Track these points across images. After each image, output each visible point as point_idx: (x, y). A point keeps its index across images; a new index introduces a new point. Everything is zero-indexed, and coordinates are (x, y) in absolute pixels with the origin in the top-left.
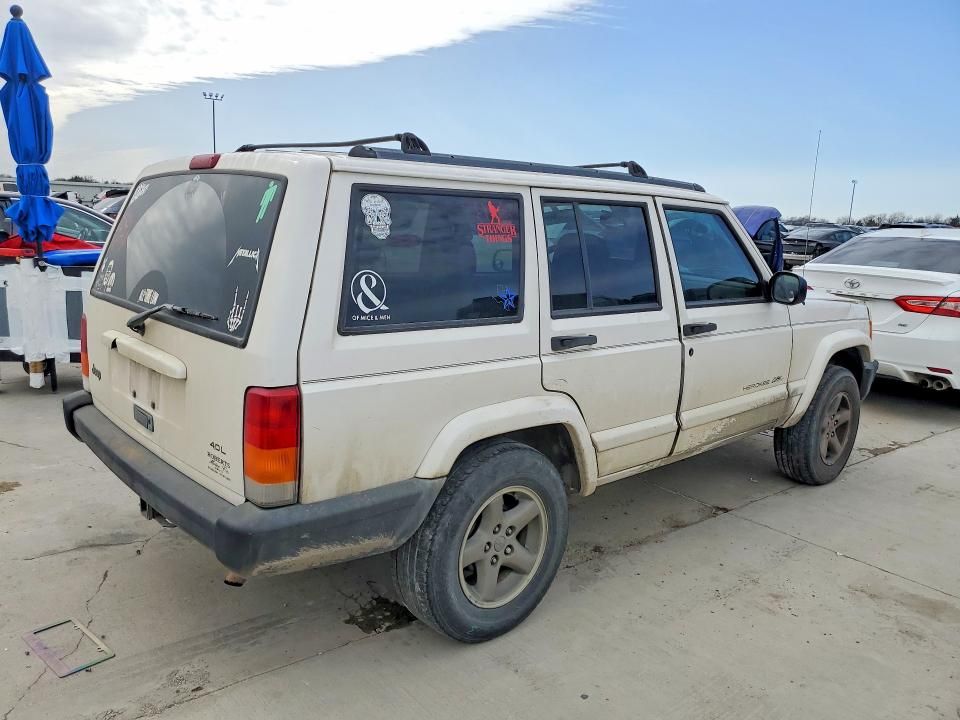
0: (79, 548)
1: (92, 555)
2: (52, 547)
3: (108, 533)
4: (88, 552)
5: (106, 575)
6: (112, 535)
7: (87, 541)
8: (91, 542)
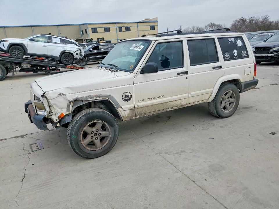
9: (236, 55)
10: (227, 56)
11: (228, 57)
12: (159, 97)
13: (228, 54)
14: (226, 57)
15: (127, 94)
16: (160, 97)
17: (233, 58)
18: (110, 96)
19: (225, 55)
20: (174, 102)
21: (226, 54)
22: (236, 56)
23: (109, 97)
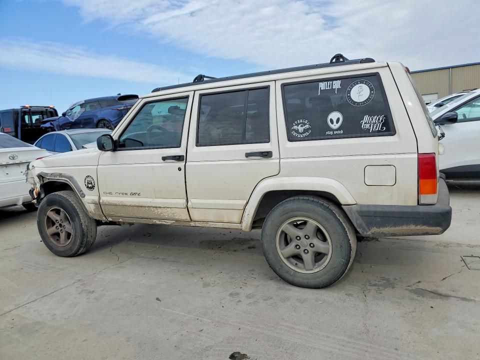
0: (447, 296)
1: (443, 290)
2: (464, 302)
3: (425, 299)
4: (444, 293)
5: (444, 279)
6: (423, 297)
7: (441, 298)
8: (439, 297)
9: (335, 126)
10: (301, 129)
11: (305, 131)
12: (133, 194)
13: (305, 124)
14: (297, 131)
15: (89, 179)
16: (135, 194)
17: (324, 134)
18: (71, 177)
19: (295, 127)
20: (160, 210)
21: (298, 125)
22: (337, 130)
23: (71, 179)
